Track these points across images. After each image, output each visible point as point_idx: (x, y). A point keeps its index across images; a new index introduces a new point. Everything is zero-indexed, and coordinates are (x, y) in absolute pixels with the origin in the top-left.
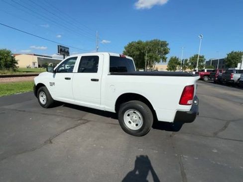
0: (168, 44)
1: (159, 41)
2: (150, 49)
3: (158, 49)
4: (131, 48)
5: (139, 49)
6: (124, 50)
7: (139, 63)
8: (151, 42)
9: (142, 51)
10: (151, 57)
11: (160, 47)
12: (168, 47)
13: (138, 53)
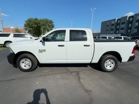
0: (53, 22)
1: (48, 20)
2: (43, 24)
3: (48, 25)
4: (31, 22)
5: (36, 24)
6: (25, 23)
7: (37, 32)
8: (43, 20)
9: (39, 25)
10: (45, 29)
11: (49, 23)
12: (54, 24)
13: (36, 26)
